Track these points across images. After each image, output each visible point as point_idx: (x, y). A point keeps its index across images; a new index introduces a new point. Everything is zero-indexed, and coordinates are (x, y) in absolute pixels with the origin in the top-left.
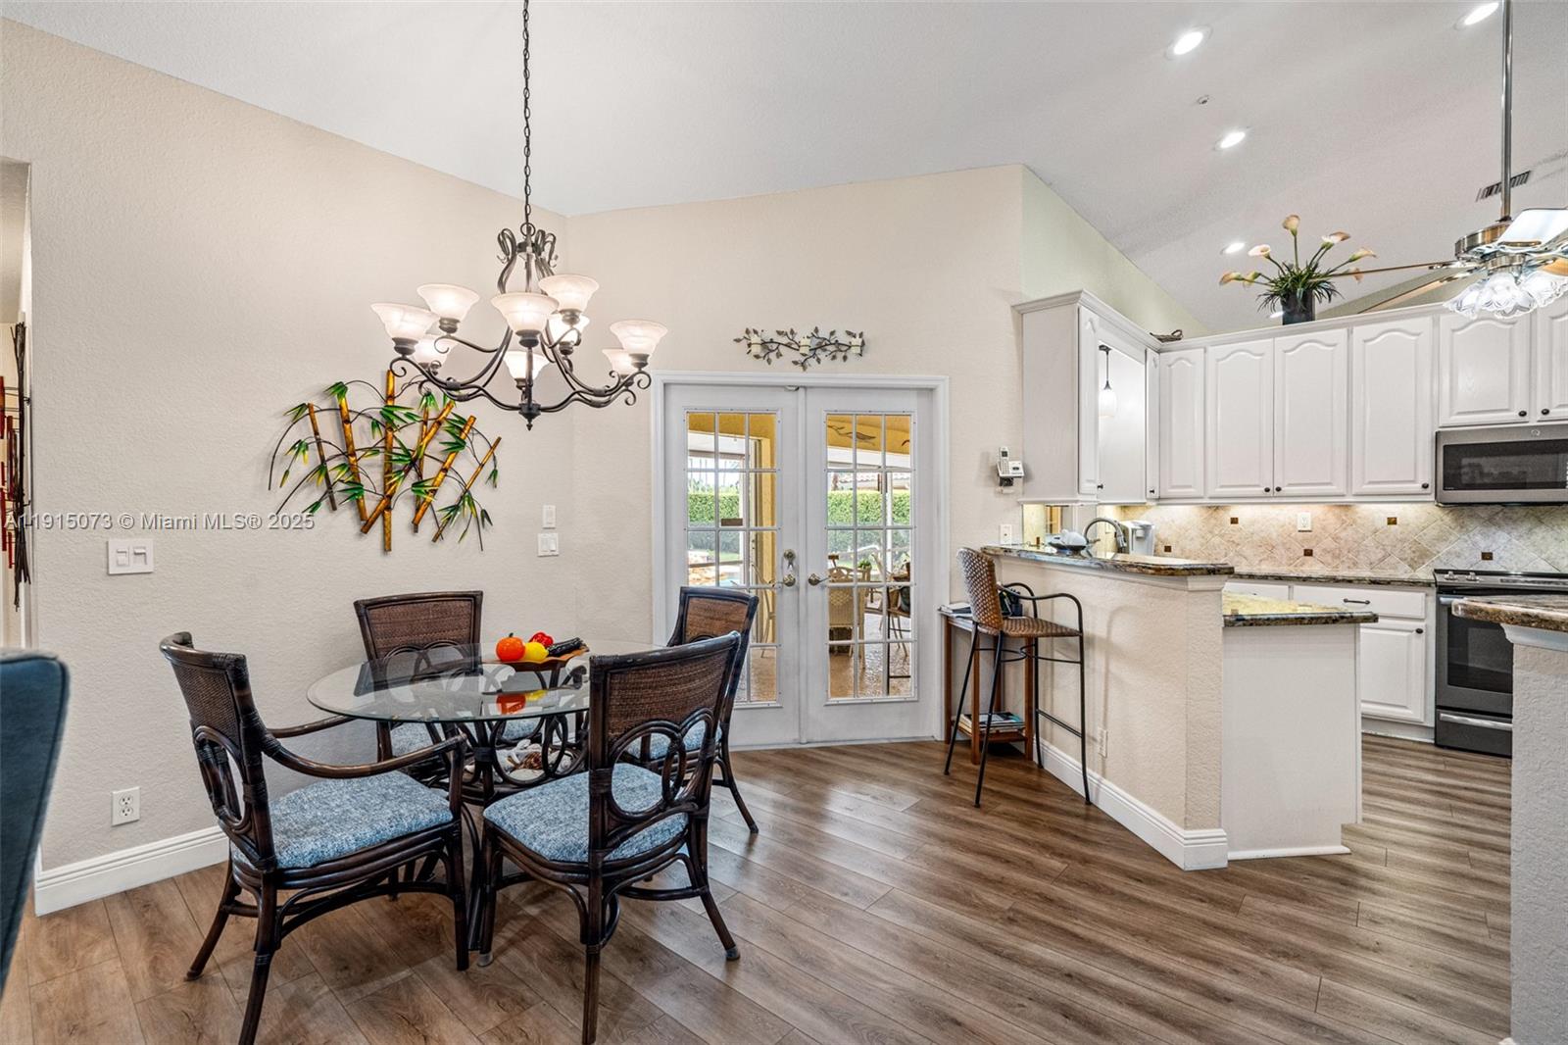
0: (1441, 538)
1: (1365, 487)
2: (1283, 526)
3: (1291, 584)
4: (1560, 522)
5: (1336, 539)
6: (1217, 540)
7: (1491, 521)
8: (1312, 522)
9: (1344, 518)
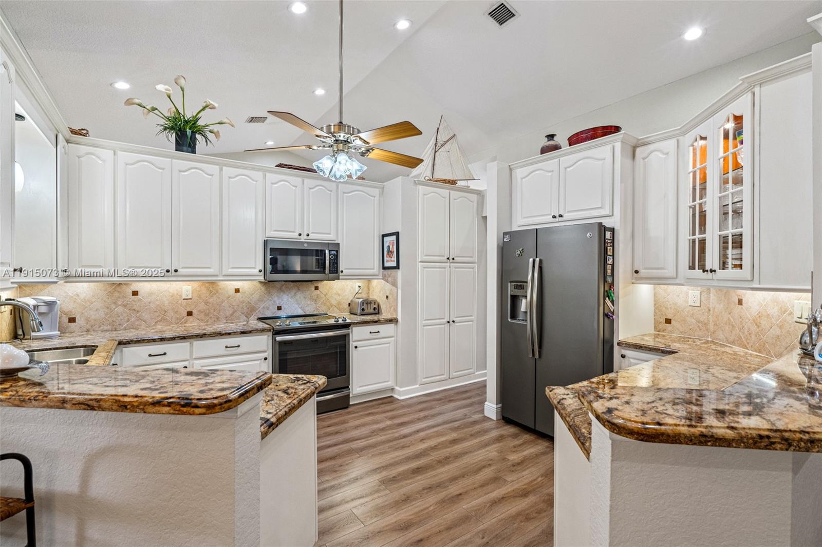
0: (260, 300)
1: (230, 270)
2: (172, 296)
3: (191, 340)
4: (305, 289)
5: (206, 303)
6: (120, 309)
7: (281, 290)
8: (192, 293)
9: (211, 289)
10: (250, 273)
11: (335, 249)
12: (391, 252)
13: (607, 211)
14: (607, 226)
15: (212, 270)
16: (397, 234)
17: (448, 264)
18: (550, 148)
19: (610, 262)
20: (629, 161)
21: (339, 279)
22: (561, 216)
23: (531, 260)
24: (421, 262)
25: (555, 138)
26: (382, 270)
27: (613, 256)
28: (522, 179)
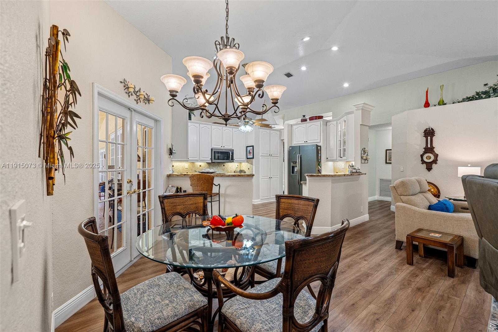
1: (202, 158)
5: (192, 170)
8: (188, 166)
9: (193, 165)
10: (207, 160)
11: (233, 151)
12: (250, 153)
13: (319, 141)
14: (319, 145)
15: (197, 158)
16: (253, 146)
17: (270, 157)
18: (304, 120)
19: (319, 155)
20: (325, 127)
21: (233, 162)
22: (307, 142)
23: (298, 155)
24: (261, 156)
25: (305, 116)
26: (246, 159)
27: (320, 154)
28: (295, 129)
